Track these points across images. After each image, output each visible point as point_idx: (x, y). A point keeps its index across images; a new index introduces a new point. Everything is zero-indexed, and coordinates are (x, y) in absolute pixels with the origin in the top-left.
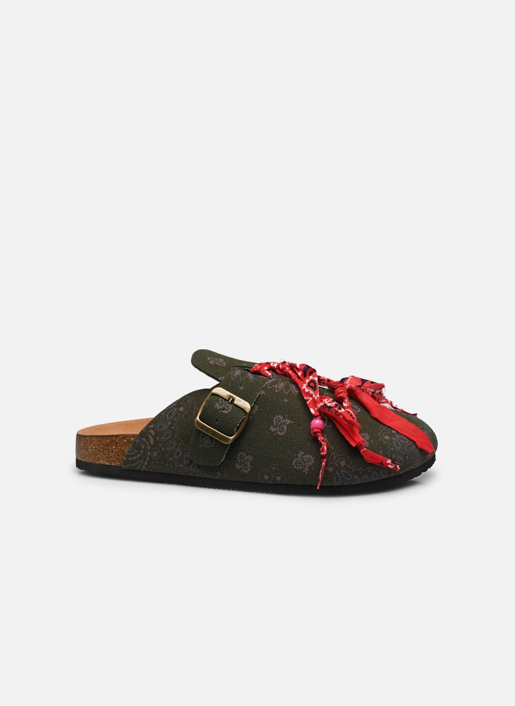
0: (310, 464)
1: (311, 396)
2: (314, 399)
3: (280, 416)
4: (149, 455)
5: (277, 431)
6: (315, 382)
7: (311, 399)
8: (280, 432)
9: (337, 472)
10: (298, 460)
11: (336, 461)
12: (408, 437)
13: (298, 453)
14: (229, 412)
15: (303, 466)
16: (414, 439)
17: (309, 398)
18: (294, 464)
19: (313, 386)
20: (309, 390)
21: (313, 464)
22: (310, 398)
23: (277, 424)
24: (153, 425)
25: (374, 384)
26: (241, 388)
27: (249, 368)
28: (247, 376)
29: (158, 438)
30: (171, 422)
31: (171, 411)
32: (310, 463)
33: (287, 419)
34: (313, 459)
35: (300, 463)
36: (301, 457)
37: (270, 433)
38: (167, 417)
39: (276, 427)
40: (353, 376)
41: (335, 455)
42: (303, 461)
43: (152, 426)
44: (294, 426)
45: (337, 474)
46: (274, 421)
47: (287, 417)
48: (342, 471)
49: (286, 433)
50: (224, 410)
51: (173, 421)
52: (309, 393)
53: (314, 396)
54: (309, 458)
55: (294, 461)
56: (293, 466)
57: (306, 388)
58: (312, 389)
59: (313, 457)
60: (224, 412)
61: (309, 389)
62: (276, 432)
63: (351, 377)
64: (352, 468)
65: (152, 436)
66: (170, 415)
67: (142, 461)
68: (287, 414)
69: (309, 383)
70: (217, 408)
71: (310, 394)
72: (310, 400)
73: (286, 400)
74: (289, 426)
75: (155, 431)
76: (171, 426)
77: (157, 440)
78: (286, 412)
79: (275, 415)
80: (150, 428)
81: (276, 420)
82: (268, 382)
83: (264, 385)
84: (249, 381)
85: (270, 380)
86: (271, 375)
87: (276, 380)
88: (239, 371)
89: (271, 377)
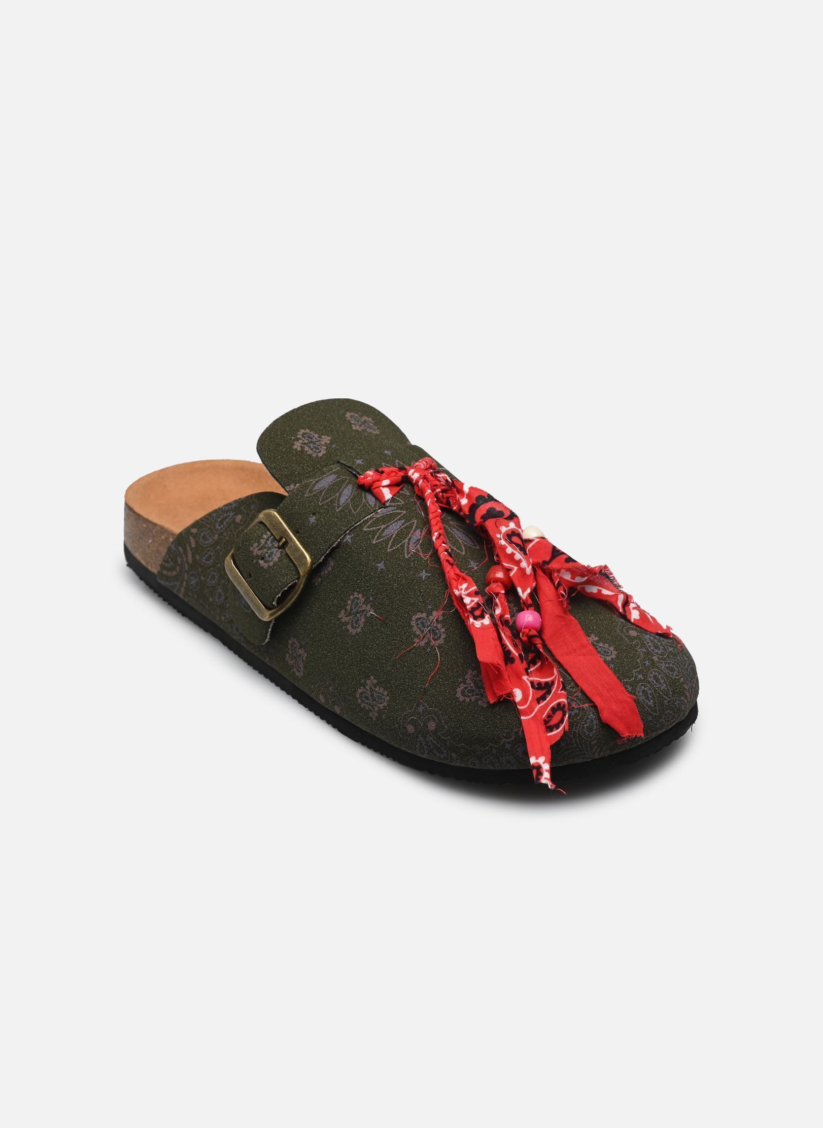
0: (381, 706)
3: (360, 595)
4: (186, 578)
5: (349, 623)
8: (352, 626)
9: (421, 738)
10: (364, 690)
11: (422, 718)
12: (588, 694)
13: (368, 677)
14: (269, 566)
15: (370, 705)
16: (597, 701)
18: (358, 696)
21: (385, 708)
23: (351, 609)
24: (196, 529)
25: (574, 564)
26: (312, 519)
27: (359, 474)
28: (337, 494)
29: (198, 557)
30: (219, 535)
31: (225, 515)
32: (383, 705)
33: (369, 606)
34: (388, 698)
35: (367, 698)
36: (370, 688)
37: (338, 622)
38: (217, 524)
39: (349, 616)
40: (543, 538)
41: (423, 706)
42: (372, 695)
43: (194, 531)
44: (376, 625)
45: (421, 741)
46: (349, 602)
47: (372, 601)
48: (429, 739)
49: (360, 633)
50: (262, 559)
51: (222, 535)
54: (382, 694)
55: (360, 691)
56: (357, 700)
59: (388, 695)
60: (261, 562)
62: (347, 624)
63: (537, 540)
64: (447, 738)
65: (191, 549)
66: (221, 522)
67: (178, 583)
68: (372, 595)
70: (252, 552)
73: (381, 566)
74: (369, 620)
75: (197, 542)
76: (217, 543)
77: (195, 558)
78: (373, 592)
79: (354, 591)
80: (192, 534)
81: (352, 602)
82: (372, 515)
83: (359, 523)
84: (334, 507)
85: (379, 511)
86: (388, 500)
87: (395, 511)
88: (333, 477)
89: (388, 504)
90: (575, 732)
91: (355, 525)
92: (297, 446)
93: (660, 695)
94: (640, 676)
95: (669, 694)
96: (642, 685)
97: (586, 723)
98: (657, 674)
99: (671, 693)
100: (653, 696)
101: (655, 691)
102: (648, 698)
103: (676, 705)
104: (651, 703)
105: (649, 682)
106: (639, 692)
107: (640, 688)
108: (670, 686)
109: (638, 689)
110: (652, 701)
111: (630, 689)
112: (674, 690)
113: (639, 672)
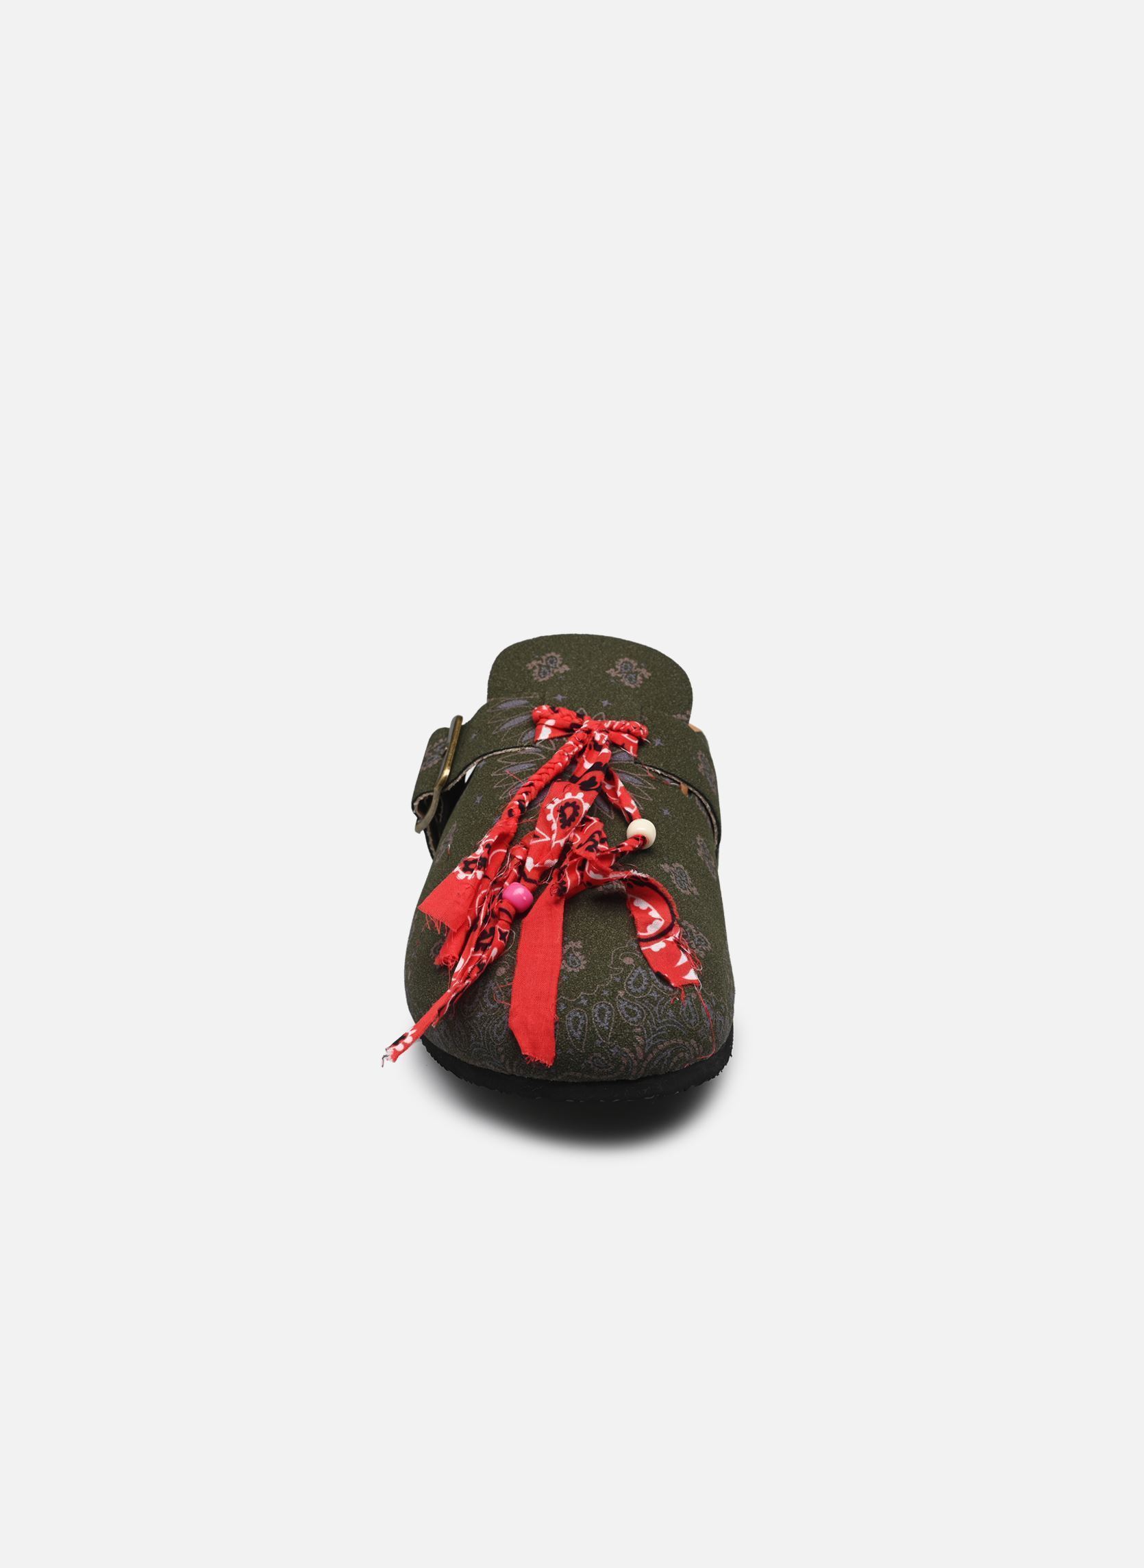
1: (550, 833)
2: (550, 842)
6: (578, 811)
7: (548, 839)
17: (544, 834)
19: (568, 817)
20: (554, 821)
22: (546, 836)
26: (474, 736)
28: (508, 719)
52: (551, 826)
53: (554, 836)
57: (552, 811)
58: (560, 821)
61: (555, 817)
69: (567, 804)
71: (551, 829)
72: (543, 840)
73: (479, 799)
82: (517, 749)
83: (499, 752)
84: (494, 729)
85: (527, 748)
86: (541, 740)
87: (538, 754)
88: (526, 702)
89: (538, 744)
90: (484, 1028)
91: (495, 753)
92: (530, 666)
93: (594, 1032)
94: (584, 1002)
95: (607, 1036)
96: (579, 1011)
97: (498, 1023)
98: (607, 1008)
99: (610, 1036)
100: (584, 1028)
101: (590, 1024)
102: (576, 1028)
103: (612, 1053)
104: (578, 1034)
105: (590, 1012)
106: (569, 1016)
107: (574, 1013)
108: (614, 1028)
109: (571, 1013)
110: (580, 1033)
111: (562, 1007)
112: (616, 1035)
113: (586, 997)
